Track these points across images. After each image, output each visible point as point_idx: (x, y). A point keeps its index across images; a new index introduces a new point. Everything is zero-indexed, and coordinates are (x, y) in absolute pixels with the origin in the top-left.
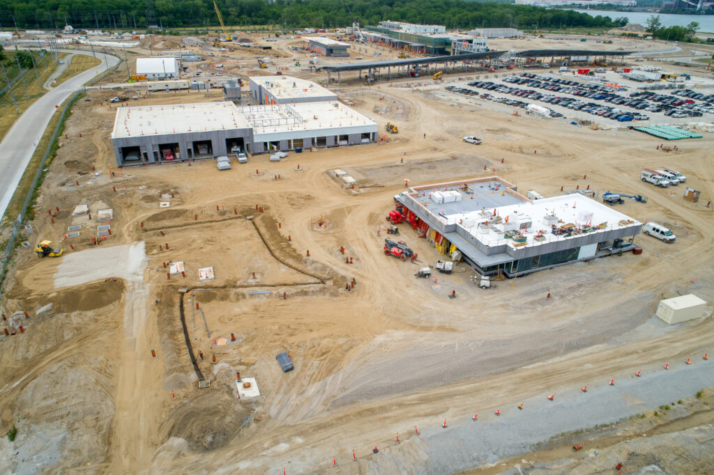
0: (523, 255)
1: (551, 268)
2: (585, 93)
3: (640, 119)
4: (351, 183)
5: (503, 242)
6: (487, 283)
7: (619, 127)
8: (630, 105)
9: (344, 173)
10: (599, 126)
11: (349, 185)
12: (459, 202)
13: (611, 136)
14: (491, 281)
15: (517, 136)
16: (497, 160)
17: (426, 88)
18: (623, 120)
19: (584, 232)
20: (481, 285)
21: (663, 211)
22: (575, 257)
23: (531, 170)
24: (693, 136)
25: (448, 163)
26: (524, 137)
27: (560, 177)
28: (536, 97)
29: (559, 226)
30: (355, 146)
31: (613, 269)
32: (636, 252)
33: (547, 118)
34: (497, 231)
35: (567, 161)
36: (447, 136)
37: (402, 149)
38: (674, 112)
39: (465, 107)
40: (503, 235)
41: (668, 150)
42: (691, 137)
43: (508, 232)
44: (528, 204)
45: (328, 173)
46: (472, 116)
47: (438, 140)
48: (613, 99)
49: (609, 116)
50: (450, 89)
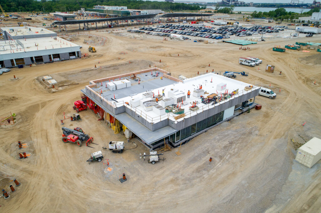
0: (184, 126)
1: (206, 131)
2: (197, 30)
3: (226, 38)
4: (52, 84)
5: (166, 116)
6: (155, 158)
7: (218, 41)
8: (219, 33)
9: (50, 77)
10: (208, 42)
11: (50, 85)
12: (128, 87)
13: (215, 46)
14: (158, 155)
15: (167, 49)
16: (157, 61)
17: (116, 32)
18: (218, 39)
19: (226, 98)
20: (151, 161)
21: (259, 79)
22: (221, 119)
23: (178, 65)
24: (253, 43)
25: (127, 66)
26: (171, 49)
27: (195, 67)
28: (174, 32)
29: (205, 96)
30: (65, 61)
31: (249, 124)
32: (258, 108)
33: (181, 40)
34: (159, 107)
35: (197, 58)
36: (126, 51)
37: (98, 60)
38: (240, 34)
39: (137, 38)
40: (164, 110)
41: (245, 50)
42: (252, 43)
43: (168, 106)
44: (180, 83)
45: (38, 79)
46: (141, 42)
47: (121, 54)
48: (210, 31)
49: (211, 38)
50: (130, 31)
